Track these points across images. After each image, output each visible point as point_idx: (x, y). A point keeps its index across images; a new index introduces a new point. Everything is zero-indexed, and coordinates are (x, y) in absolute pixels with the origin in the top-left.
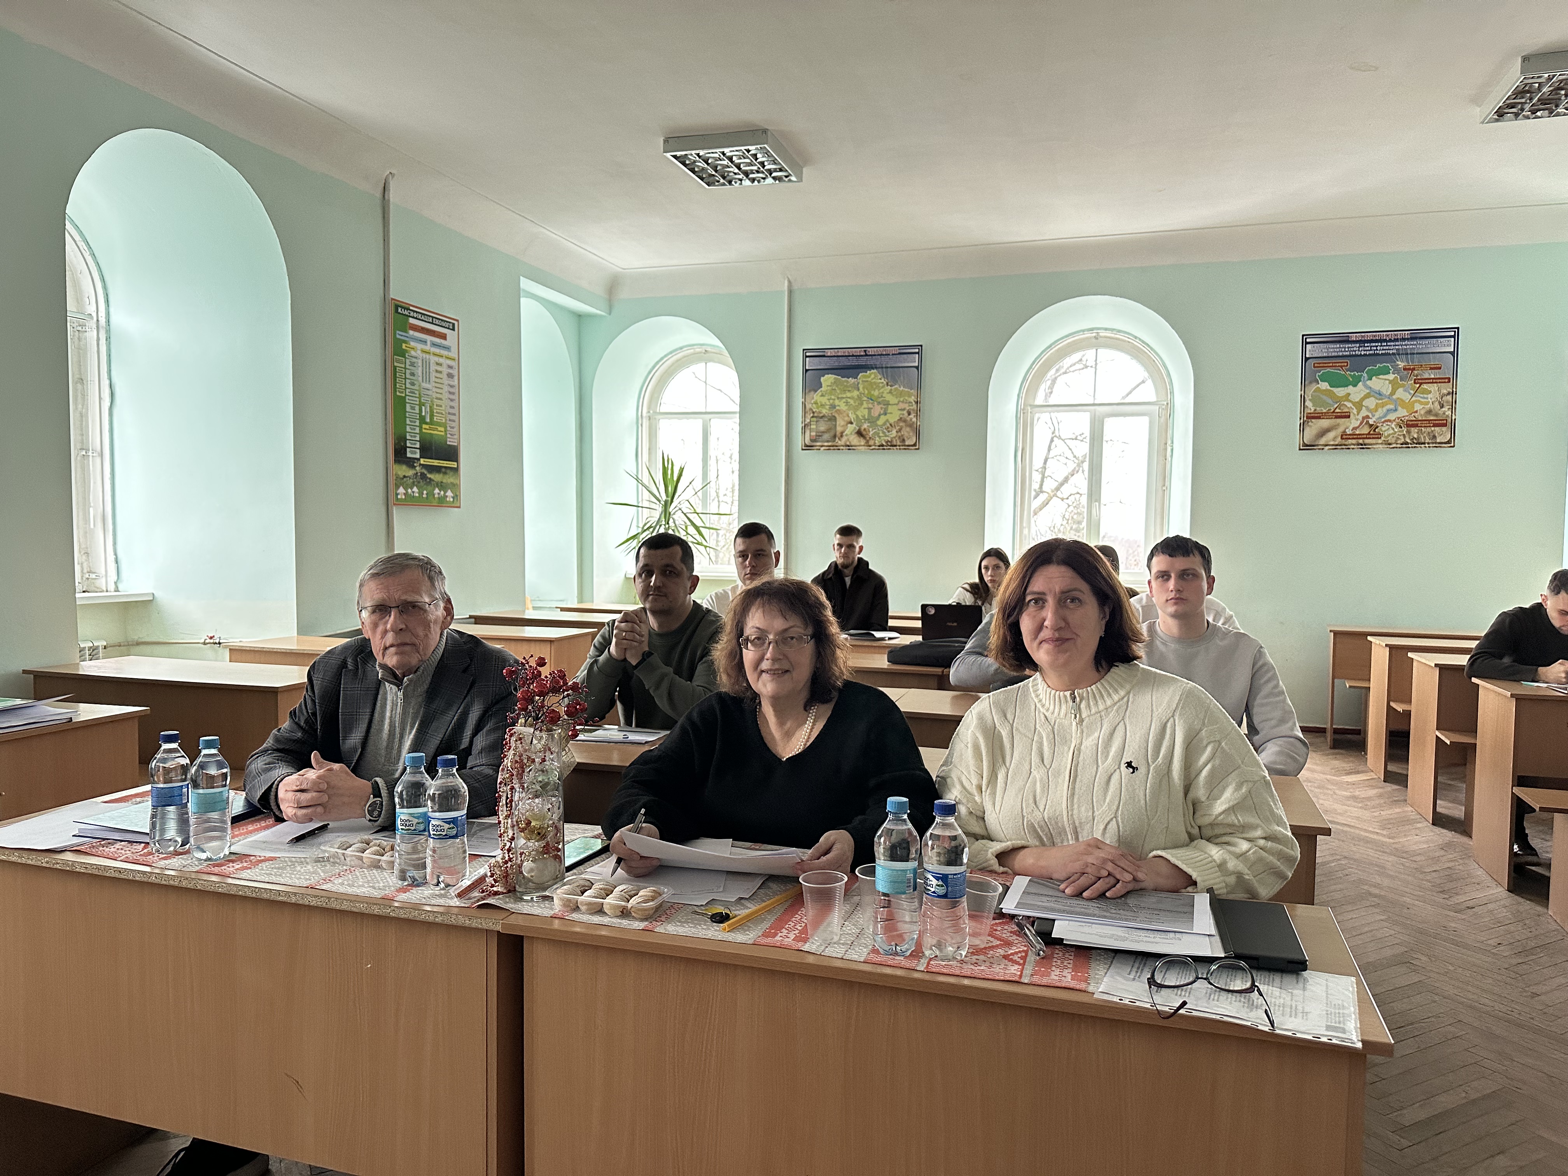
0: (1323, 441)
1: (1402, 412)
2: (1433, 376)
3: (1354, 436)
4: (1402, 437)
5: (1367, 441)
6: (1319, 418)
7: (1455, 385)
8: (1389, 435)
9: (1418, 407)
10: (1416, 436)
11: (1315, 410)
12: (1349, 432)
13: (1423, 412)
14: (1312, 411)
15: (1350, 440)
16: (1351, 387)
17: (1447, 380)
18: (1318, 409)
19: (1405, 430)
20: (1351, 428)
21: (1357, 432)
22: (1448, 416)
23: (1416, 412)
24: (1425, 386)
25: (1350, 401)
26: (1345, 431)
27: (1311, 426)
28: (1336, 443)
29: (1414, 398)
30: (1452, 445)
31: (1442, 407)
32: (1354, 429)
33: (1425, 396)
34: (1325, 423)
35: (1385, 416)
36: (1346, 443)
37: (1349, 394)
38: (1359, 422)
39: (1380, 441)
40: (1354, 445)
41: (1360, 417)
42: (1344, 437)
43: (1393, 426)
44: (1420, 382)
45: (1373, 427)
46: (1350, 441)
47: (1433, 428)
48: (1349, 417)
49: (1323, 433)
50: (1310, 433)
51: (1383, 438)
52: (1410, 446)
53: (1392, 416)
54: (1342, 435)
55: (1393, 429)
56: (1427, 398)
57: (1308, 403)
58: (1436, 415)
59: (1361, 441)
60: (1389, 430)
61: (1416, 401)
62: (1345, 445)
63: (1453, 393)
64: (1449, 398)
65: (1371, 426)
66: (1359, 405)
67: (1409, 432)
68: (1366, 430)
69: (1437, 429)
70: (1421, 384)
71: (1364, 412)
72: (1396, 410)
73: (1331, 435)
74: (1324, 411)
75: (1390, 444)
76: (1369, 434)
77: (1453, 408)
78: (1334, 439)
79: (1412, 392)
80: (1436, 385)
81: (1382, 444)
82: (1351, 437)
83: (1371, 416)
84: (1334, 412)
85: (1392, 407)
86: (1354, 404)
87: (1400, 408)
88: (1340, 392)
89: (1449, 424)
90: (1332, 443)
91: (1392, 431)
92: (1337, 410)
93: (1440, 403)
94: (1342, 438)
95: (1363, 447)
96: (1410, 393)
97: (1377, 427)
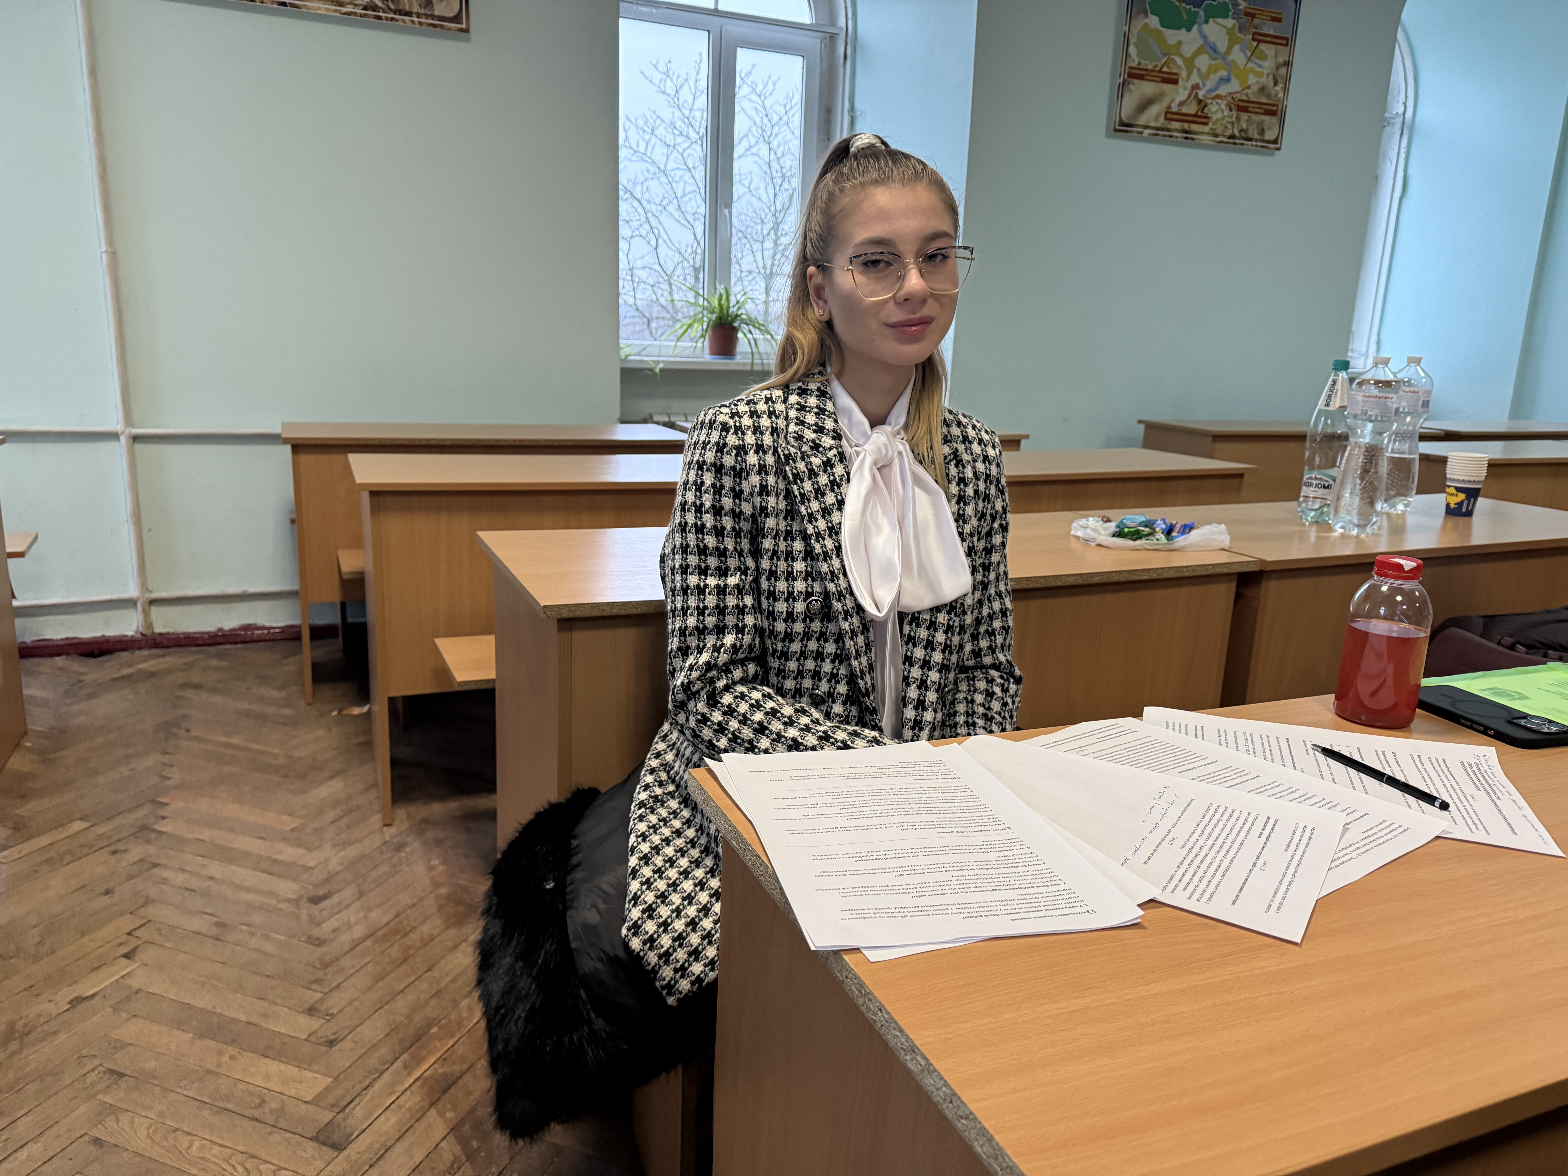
0: (1142, 120)
1: (1234, 86)
2: (1272, 33)
3: (1181, 117)
4: (1230, 126)
5: (1195, 127)
6: (1141, 77)
7: (1291, 53)
8: (1217, 120)
9: (1252, 80)
10: (1244, 126)
11: (1139, 63)
12: (1174, 109)
13: (1255, 88)
14: (1135, 65)
15: (1174, 123)
16: (1184, 30)
17: (1285, 42)
18: (1143, 61)
19: (1234, 113)
20: (1177, 102)
21: (1184, 111)
22: (1279, 100)
23: (1248, 87)
24: (1262, 46)
25: (1181, 56)
26: (1169, 107)
27: (1130, 91)
28: (1158, 125)
29: (1250, 65)
30: (1278, 146)
31: (1276, 84)
32: (1181, 104)
33: (1261, 62)
34: (1147, 88)
35: (1216, 88)
36: (1170, 127)
37: (1180, 43)
38: (1187, 93)
39: (1206, 129)
40: (1177, 130)
41: (1189, 85)
42: (1169, 116)
43: (1223, 106)
44: (1259, 38)
45: (1202, 105)
46: (1176, 125)
47: (1264, 117)
48: (1175, 82)
49: (1145, 105)
50: (1130, 102)
51: (1210, 125)
52: (1237, 141)
53: (1223, 90)
54: (1166, 113)
55: (1223, 111)
56: (1260, 66)
57: (1132, 50)
58: (1268, 96)
59: (1186, 126)
60: (1218, 111)
61: (1252, 70)
62: (1169, 130)
63: (1288, 64)
64: (1283, 70)
65: (1200, 102)
66: (1190, 63)
67: (1238, 118)
68: (1191, 109)
69: (1267, 118)
70: (1259, 42)
71: (1195, 79)
72: (1228, 80)
73: (1155, 110)
74: (1150, 67)
75: (1216, 136)
76: (1196, 115)
77: (1286, 89)
78: (1156, 119)
79: (1249, 53)
80: (1273, 46)
81: (1208, 134)
82: (1176, 117)
83: (1201, 85)
84: (1160, 71)
85: (1223, 73)
86: (1185, 60)
87: (1233, 79)
88: (1172, 36)
89: (1279, 113)
90: (1153, 124)
91: (1220, 115)
92: (1165, 69)
93: (1274, 76)
94: (1166, 119)
95: (1188, 136)
96: (1245, 54)
97: (1206, 106)
